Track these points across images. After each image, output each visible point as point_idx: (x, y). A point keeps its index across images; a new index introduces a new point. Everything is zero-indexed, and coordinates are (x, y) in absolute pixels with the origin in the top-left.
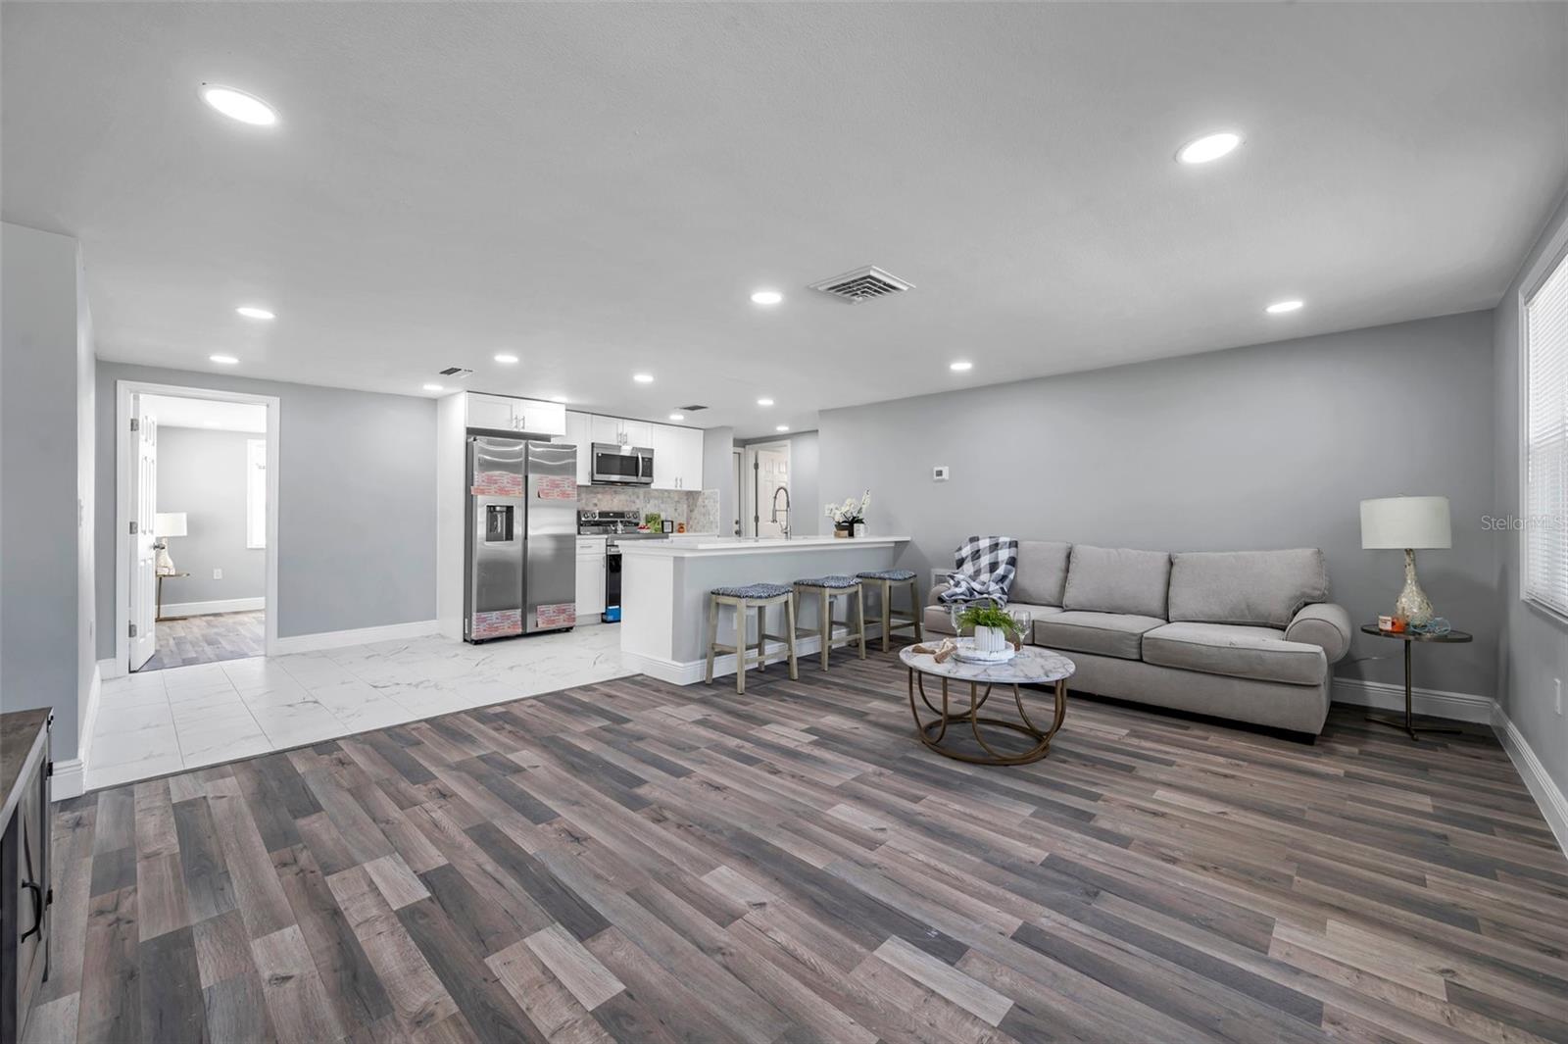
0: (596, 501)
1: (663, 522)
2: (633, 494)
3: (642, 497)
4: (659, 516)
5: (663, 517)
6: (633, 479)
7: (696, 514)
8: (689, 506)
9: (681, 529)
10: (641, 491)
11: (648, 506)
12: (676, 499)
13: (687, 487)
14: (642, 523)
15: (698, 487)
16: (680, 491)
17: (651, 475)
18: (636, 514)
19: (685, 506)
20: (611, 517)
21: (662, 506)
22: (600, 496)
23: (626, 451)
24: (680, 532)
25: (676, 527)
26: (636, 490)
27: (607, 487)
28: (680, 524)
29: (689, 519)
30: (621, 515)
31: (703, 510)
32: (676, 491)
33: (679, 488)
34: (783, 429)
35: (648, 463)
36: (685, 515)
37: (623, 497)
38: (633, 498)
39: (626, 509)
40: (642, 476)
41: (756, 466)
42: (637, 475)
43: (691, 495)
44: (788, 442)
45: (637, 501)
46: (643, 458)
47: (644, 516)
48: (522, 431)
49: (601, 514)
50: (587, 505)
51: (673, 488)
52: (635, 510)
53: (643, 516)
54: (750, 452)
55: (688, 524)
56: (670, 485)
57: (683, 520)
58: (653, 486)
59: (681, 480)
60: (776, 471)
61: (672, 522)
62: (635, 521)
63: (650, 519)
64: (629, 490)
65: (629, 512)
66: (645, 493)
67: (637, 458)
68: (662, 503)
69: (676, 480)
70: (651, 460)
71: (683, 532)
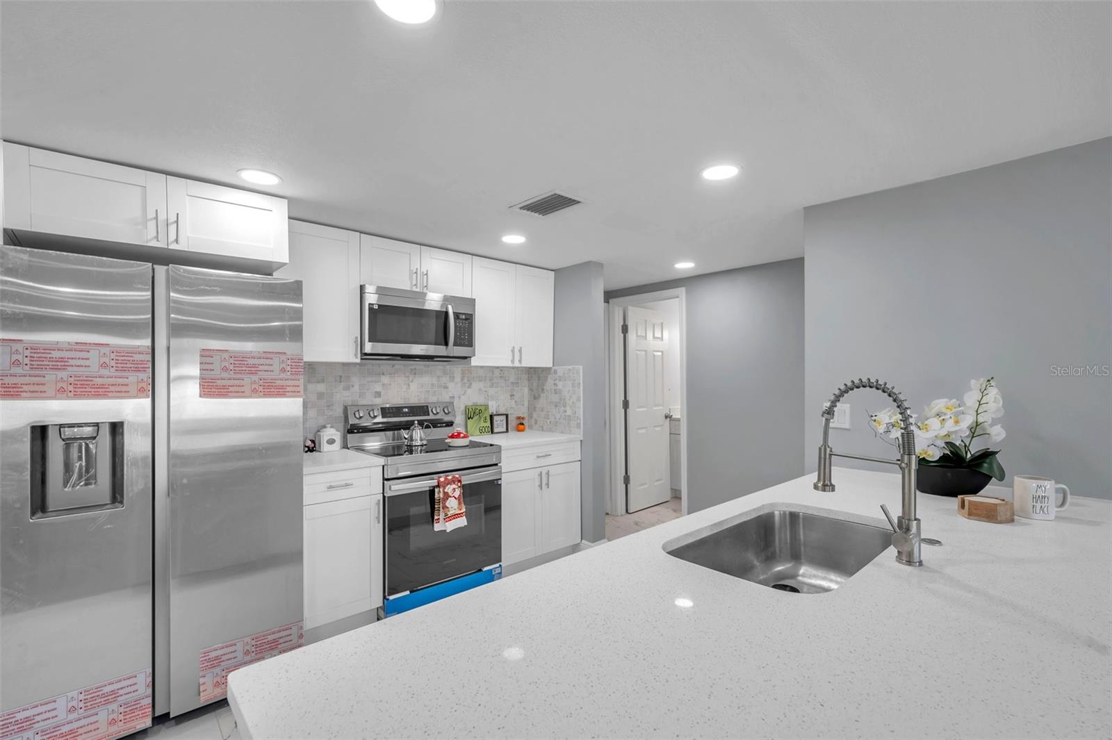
0: (378, 388)
1: (491, 417)
2: (445, 373)
3: (458, 379)
4: (487, 407)
5: (493, 409)
6: (440, 350)
7: (542, 402)
8: (531, 390)
9: (520, 426)
10: (457, 369)
11: (469, 391)
12: (512, 379)
13: (529, 362)
14: (459, 420)
15: (545, 361)
16: (518, 368)
17: (470, 343)
18: (448, 407)
19: (526, 390)
20: (406, 415)
21: (492, 391)
22: (385, 379)
23: (433, 302)
24: (519, 430)
25: (513, 422)
26: (448, 367)
27: (399, 364)
28: (519, 418)
29: (532, 408)
30: (423, 410)
31: (555, 398)
32: (513, 368)
33: (517, 364)
34: (685, 266)
35: (466, 321)
36: (526, 404)
37: (426, 380)
38: (445, 380)
39: (433, 399)
40: (455, 344)
41: (625, 329)
42: (446, 344)
43: (536, 376)
44: (682, 291)
45: (451, 385)
46: (457, 315)
47: (463, 408)
48: (173, 247)
49: (385, 412)
50: (362, 395)
51: (510, 364)
52: (448, 400)
53: (459, 407)
54: (616, 309)
55: (531, 416)
56: (502, 359)
57: (522, 411)
58: (475, 362)
59: (520, 351)
60: (650, 336)
61: (507, 416)
62: (447, 418)
63: (471, 414)
64: (437, 367)
65: (436, 404)
66: (463, 373)
67: (446, 313)
68: (492, 386)
69: (513, 351)
70: (470, 318)
71: (523, 430)
